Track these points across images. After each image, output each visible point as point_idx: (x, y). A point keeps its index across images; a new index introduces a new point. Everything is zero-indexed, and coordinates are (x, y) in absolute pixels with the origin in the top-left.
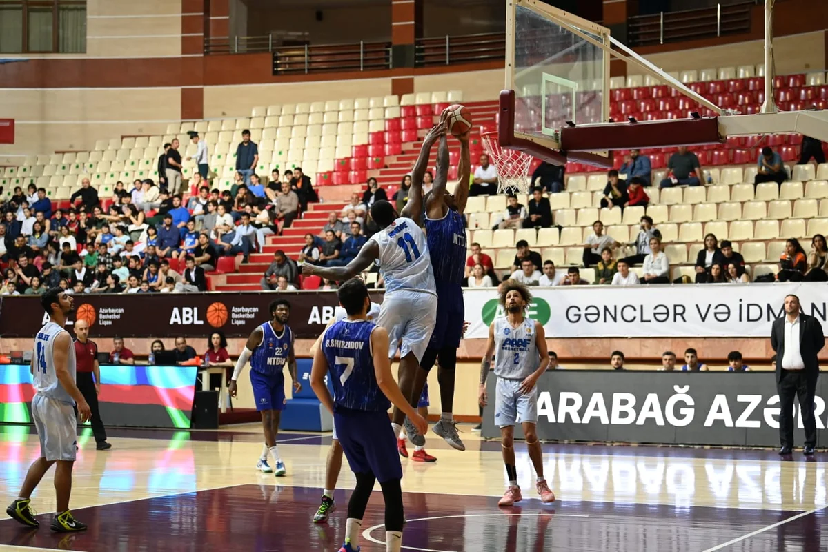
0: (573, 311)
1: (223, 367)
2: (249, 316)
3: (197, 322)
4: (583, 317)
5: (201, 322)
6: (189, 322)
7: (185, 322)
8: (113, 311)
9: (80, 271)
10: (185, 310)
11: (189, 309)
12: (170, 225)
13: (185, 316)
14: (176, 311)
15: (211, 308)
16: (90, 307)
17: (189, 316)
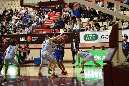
0: (103, 36)
1: (27, 51)
3: (25, 41)
4: (105, 38)
5: (26, 41)
6: (24, 41)
7: (23, 41)
10: (23, 38)
12: (25, 18)
13: (23, 39)
14: (21, 38)
15: (28, 37)
17: (24, 39)
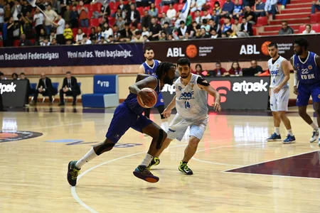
2: (286, 48)
8: (207, 48)
9: (183, 28)
11: (251, 46)
16: (194, 46)
